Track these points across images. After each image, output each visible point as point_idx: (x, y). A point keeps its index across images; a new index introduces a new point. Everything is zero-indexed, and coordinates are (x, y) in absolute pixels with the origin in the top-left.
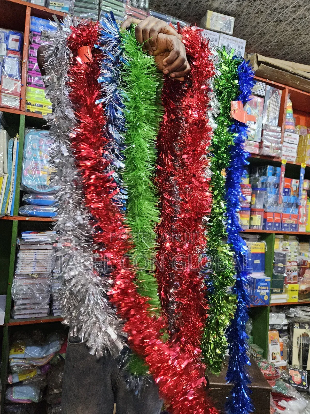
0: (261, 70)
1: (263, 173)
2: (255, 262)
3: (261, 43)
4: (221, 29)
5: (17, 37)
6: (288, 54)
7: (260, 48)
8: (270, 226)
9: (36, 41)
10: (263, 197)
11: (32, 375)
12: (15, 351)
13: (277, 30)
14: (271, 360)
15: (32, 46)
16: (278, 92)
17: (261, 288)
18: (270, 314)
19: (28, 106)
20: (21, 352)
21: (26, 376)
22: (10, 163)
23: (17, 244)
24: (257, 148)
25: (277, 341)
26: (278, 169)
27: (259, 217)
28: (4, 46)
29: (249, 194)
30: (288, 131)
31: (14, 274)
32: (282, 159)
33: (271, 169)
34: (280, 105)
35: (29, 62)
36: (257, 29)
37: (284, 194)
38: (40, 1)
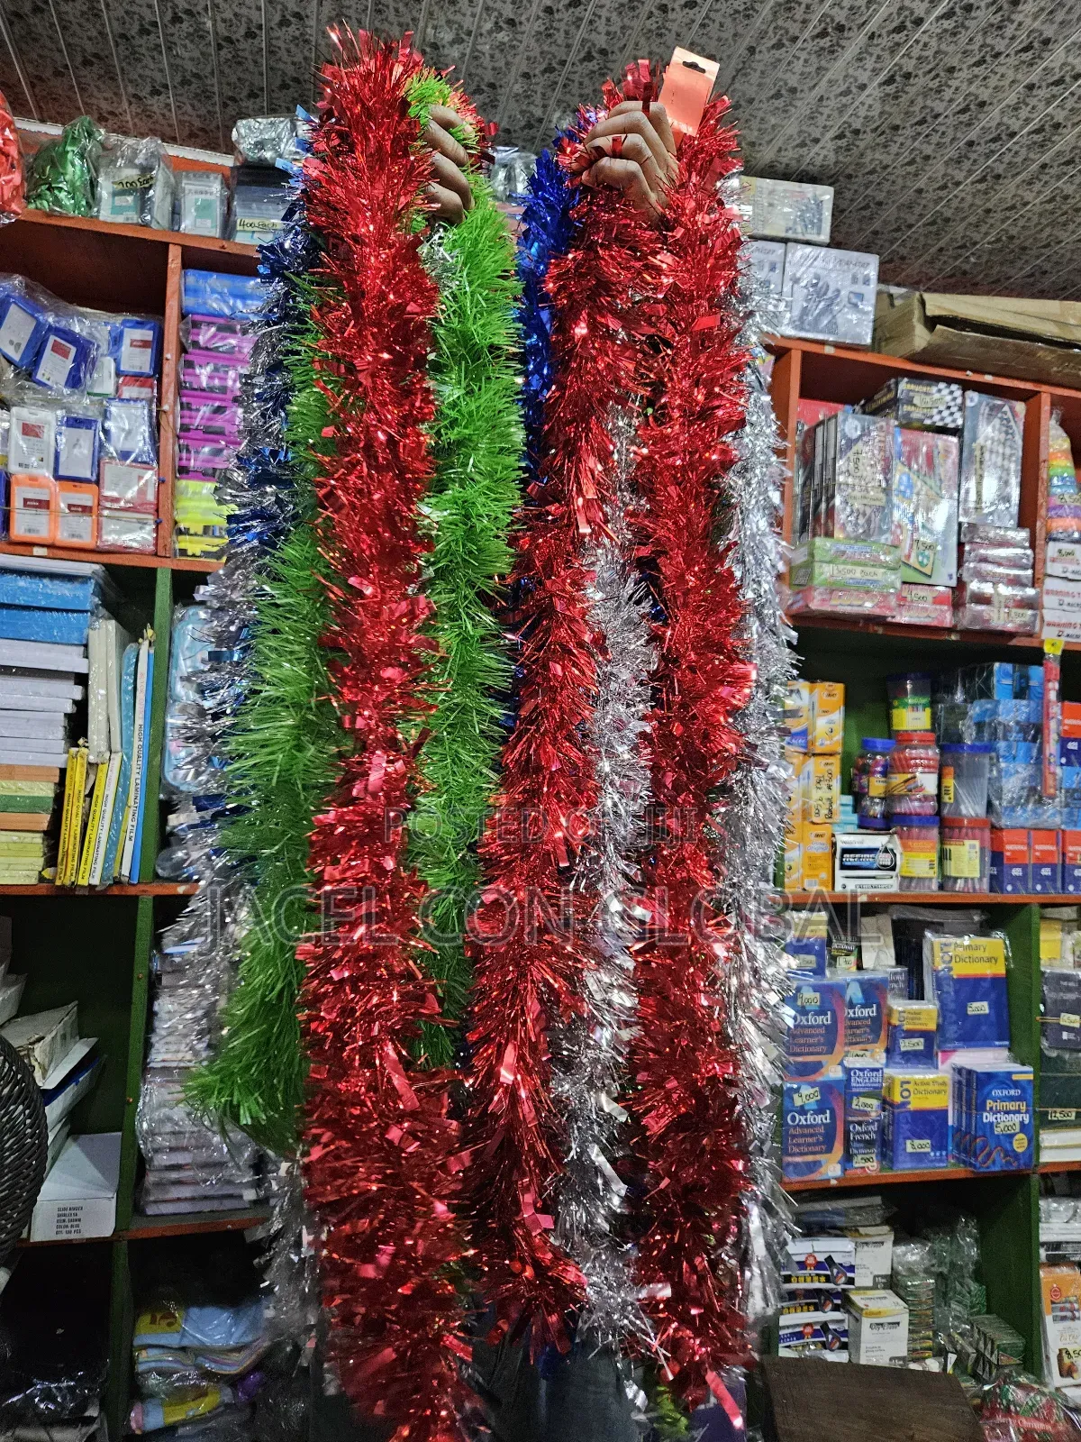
0: (939, 346)
1: (979, 687)
2: (970, 1012)
3: (941, 250)
4: (787, 231)
5: (148, 335)
6: (1045, 273)
7: (938, 265)
8: (1017, 878)
9: (202, 340)
10: (983, 776)
11: (203, 1407)
12: (153, 1321)
13: (989, 205)
14: (1056, 1380)
15: (190, 357)
16: (1012, 409)
17: (1000, 1105)
18: (1042, 1203)
19: (181, 538)
20: (170, 1325)
21: (185, 1407)
22: (129, 717)
23: (150, 972)
24: (946, 608)
25: (1076, 1306)
26: (1036, 672)
27: (974, 847)
28: (108, 365)
29: (928, 767)
30: (1060, 536)
31: (145, 1069)
32: (1043, 637)
33: (1006, 675)
34: (1020, 454)
35: (182, 404)
36: (918, 210)
37: (1064, 760)
38: (209, 223)
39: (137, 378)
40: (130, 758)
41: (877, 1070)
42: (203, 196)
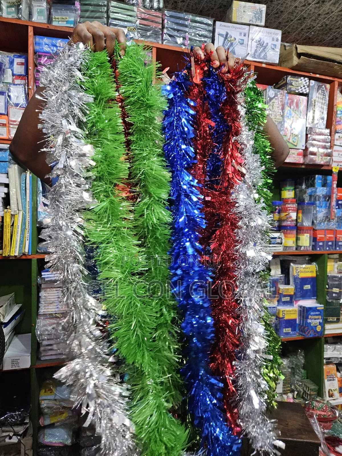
0: (302, 64)
1: (311, 183)
2: (304, 288)
3: (302, 29)
4: (250, 21)
5: (22, 60)
6: (337, 38)
7: (301, 35)
8: (321, 246)
9: (42, 62)
10: (311, 213)
11: (63, 417)
12: (45, 392)
13: (320, 13)
14: (327, 398)
15: (38, 68)
16: (325, 87)
17: (313, 317)
18: (325, 346)
20: (51, 392)
21: (57, 418)
22: (24, 198)
23: (37, 283)
24: (301, 157)
25: (334, 376)
26: (329, 178)
27: (307, 236)
28: (9, 72)
29: (294, 210)
30: (339, 131)
31: (37, 314)
32: (333, 166)
33: (320, 179)
34: (328, 103)
36: (295, 14)
37: (337, 207)
38: (43, 18)
39: (19, 76)
40: (26, 213)
41: (275, 307)
42: (40, 8)
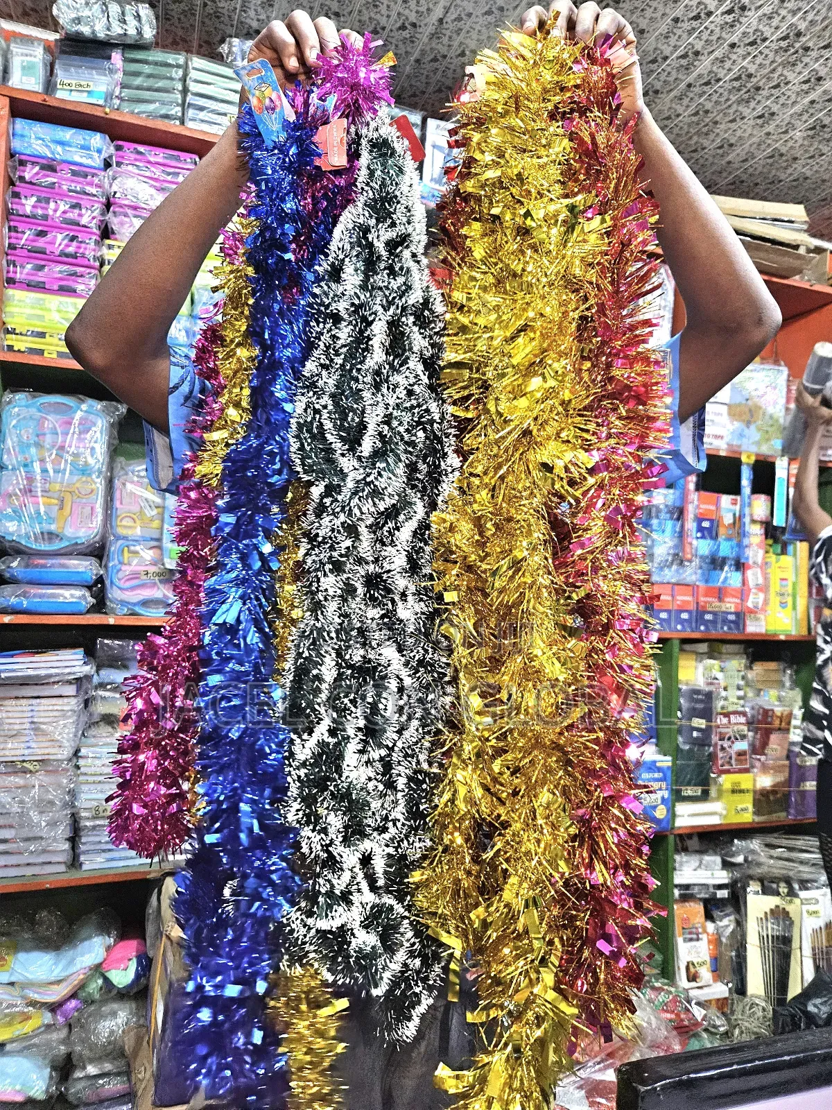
8: (664, 619)
9: (27, 176)
11: (28, 1027)
14: (683, 982)
15: (16, 189)
18: (677, 857)
19: (9, 336)
21: (12, 1029)
25: (700, 930)
35: (10, 228)
37: (699, 535)
38: (33, 80)
42: (29, 59)
